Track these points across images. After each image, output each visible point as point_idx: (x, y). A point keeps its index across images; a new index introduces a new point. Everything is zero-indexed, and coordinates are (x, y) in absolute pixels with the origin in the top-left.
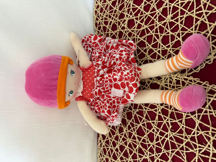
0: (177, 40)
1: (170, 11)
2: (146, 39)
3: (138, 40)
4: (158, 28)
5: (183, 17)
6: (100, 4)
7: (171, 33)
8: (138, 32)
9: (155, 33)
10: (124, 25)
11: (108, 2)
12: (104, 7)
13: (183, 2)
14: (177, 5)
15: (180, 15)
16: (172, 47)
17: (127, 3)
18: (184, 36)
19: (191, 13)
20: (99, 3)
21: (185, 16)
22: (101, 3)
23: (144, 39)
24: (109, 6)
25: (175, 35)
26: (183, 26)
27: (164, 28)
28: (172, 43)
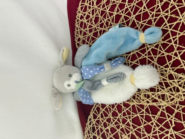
0: (175, 59)
2: (139, 62)
3: (129, 64)
4: (151, 51)
5: (176, 38)
7: (167, 54)
8: (128, 57)
9: (148, 55)
11: (89, 34)
12: (86, 39)
13: (171, 24)
14: (165, 28)
15: (172, 37)
16: (171, 67)
18: (182, 54)
19: (183, 33)
20: (80, 36)
21: (178, 36)
22: (81, 36)
23: (136, 62)
24: (91, 37)
25: (171, 55)
26: (178, 45)
27: (157, 50)
28: (169, 62)
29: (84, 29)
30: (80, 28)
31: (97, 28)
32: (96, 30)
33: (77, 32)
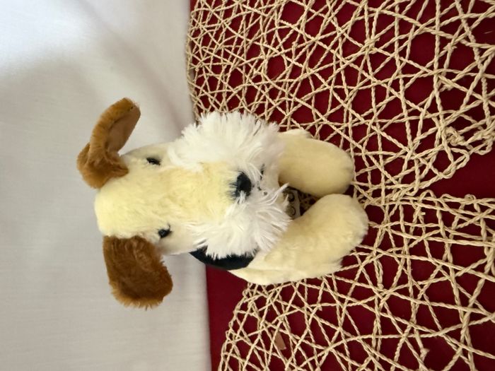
0: (392, 98)
1: (371, 27)
2: (313, 101)
3: (292, 104)
4: (342, 73)
5: (406, 39)
6: (203, 27)
7: (377, 82)
8: (292, 86)
9: (335, 84)
10: (260, 71)
11: (223, 21)
12: (212, 33)
13: (403, 0)
14: (388, 10)
15: (399, 35)
16: (380, 117)
17: (265, 21)
18: (412, 85)
19: (427, 26)
20: (200, 24)
21: (411, 35)
23: (307, 102)
24: (224, 30)
25: (385, 86)
26: (405, 60)
27: (358, 71)
28: (378, 106)
29: (214, 8)
30: (207, 4)
31: (241, 9)
32: (239, 11)
33: (198, 13)
